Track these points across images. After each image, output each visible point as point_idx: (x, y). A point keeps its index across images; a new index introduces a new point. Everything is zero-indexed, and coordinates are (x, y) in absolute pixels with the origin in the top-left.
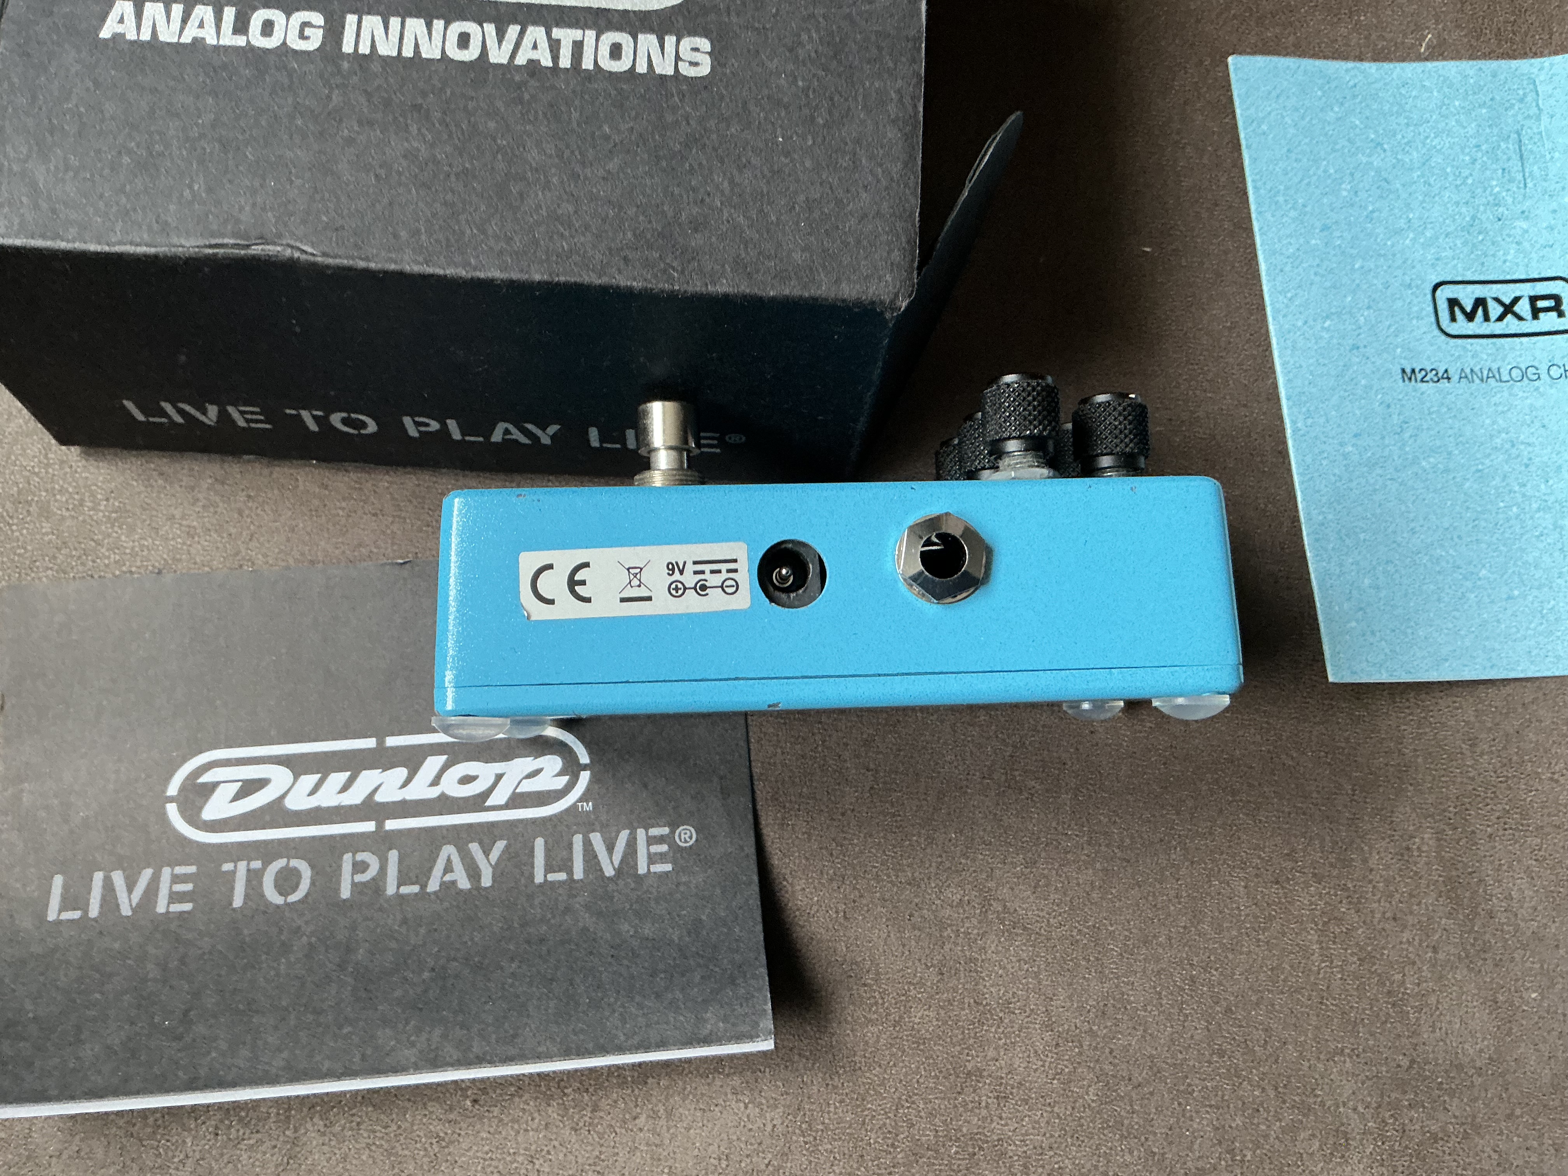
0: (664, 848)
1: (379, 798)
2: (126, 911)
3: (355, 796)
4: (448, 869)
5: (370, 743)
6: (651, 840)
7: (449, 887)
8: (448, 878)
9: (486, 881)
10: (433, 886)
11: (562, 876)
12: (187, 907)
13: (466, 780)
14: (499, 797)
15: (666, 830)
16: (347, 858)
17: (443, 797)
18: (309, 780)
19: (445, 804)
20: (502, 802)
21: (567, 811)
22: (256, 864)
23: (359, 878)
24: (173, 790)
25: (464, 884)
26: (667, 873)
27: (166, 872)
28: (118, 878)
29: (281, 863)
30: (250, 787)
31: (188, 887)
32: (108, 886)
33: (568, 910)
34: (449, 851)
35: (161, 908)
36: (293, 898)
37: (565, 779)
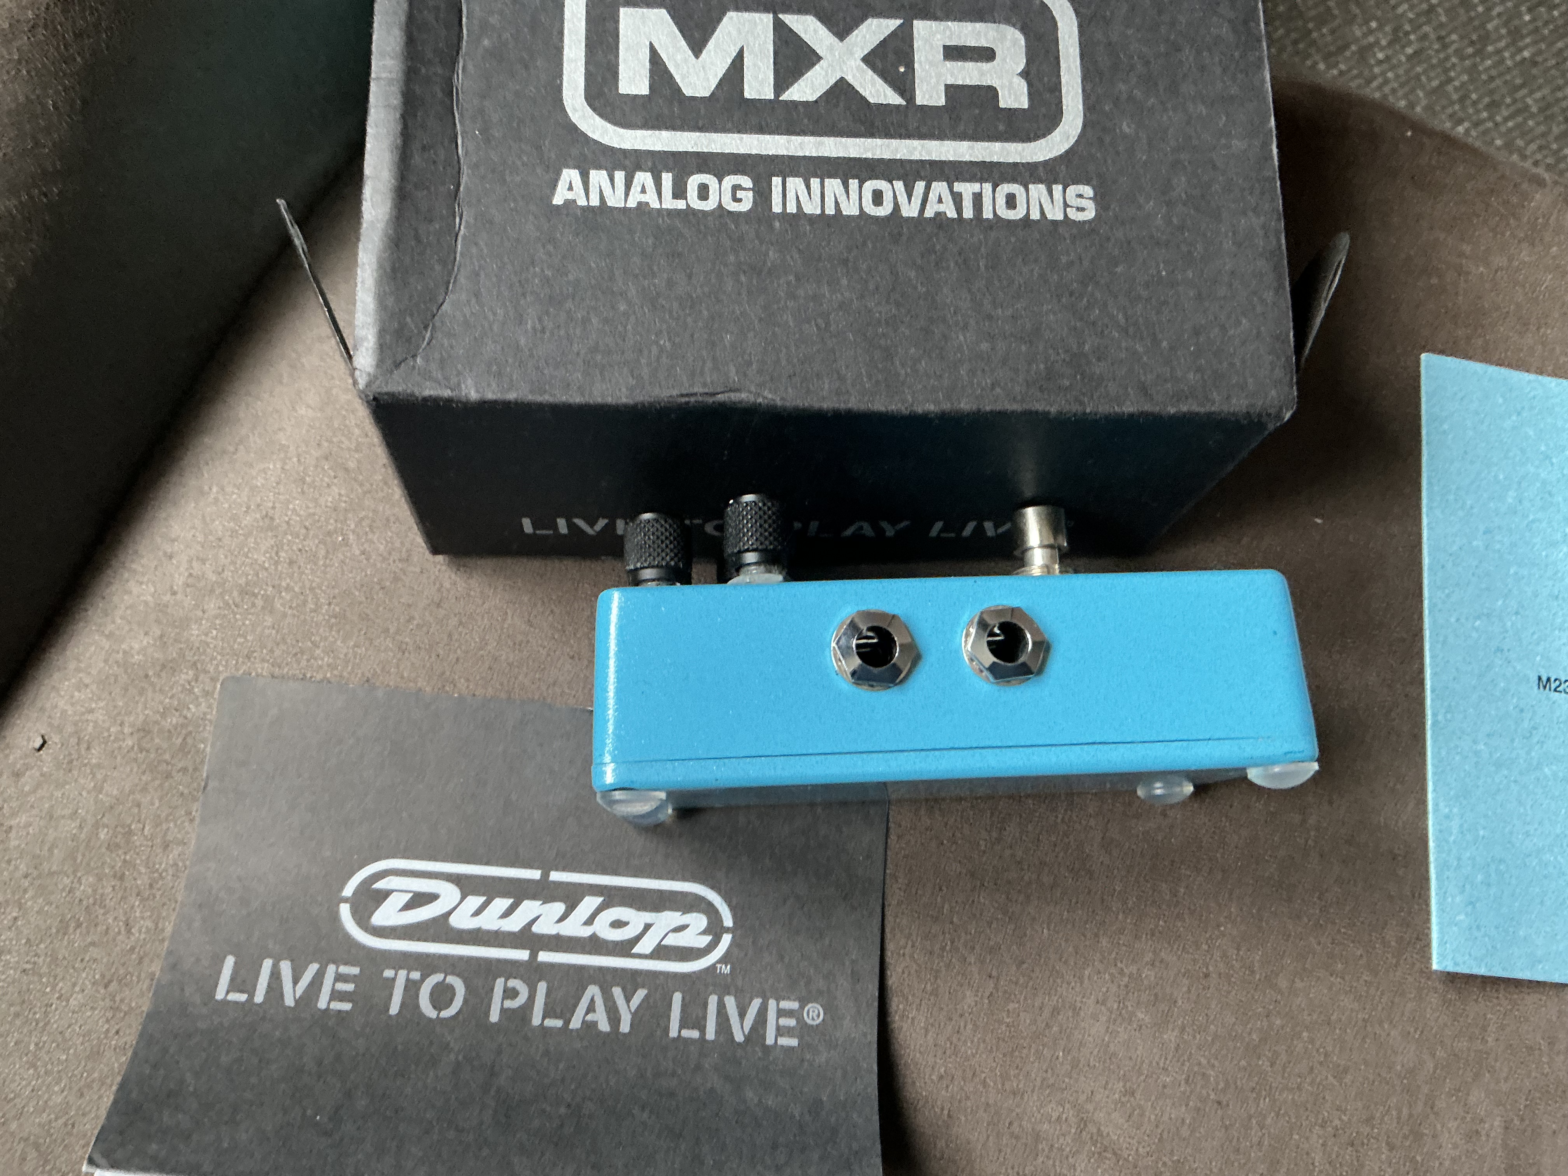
0: (792, 1022)
1: (535, 929)
2: (289, 1001)
3: (514, 924)
4: (591, 1009)
5: (535, 874)
6: (781, 1013)
7: (589, 1027)
8: (589, 1017)
9: (625, 1027)
10: (575, 1023)
11: (695, 1034)
12: (347, 1006)
13: (618, 924)
14: (646, 946)
15: (794, 1005)
16: (500, 983)
17: (594, 938)
18: (474, 901)
19: (595, 945)
20: (648, 951)
21: (707, 970)
22: (416, 975)
23: (508, 1004)
24: (349, 890)
25: (604, 1026)
26: (791, 1049)
27: (331, 969)
28: (286, 968)
29: (437, 978)
30: (420, 900)
31: (350, 987)
32: (275, 975)
33: (698, 1067)
34: (593, 990)
35: (322, 1004)
36: (446, 1014)
37: (708, 938)
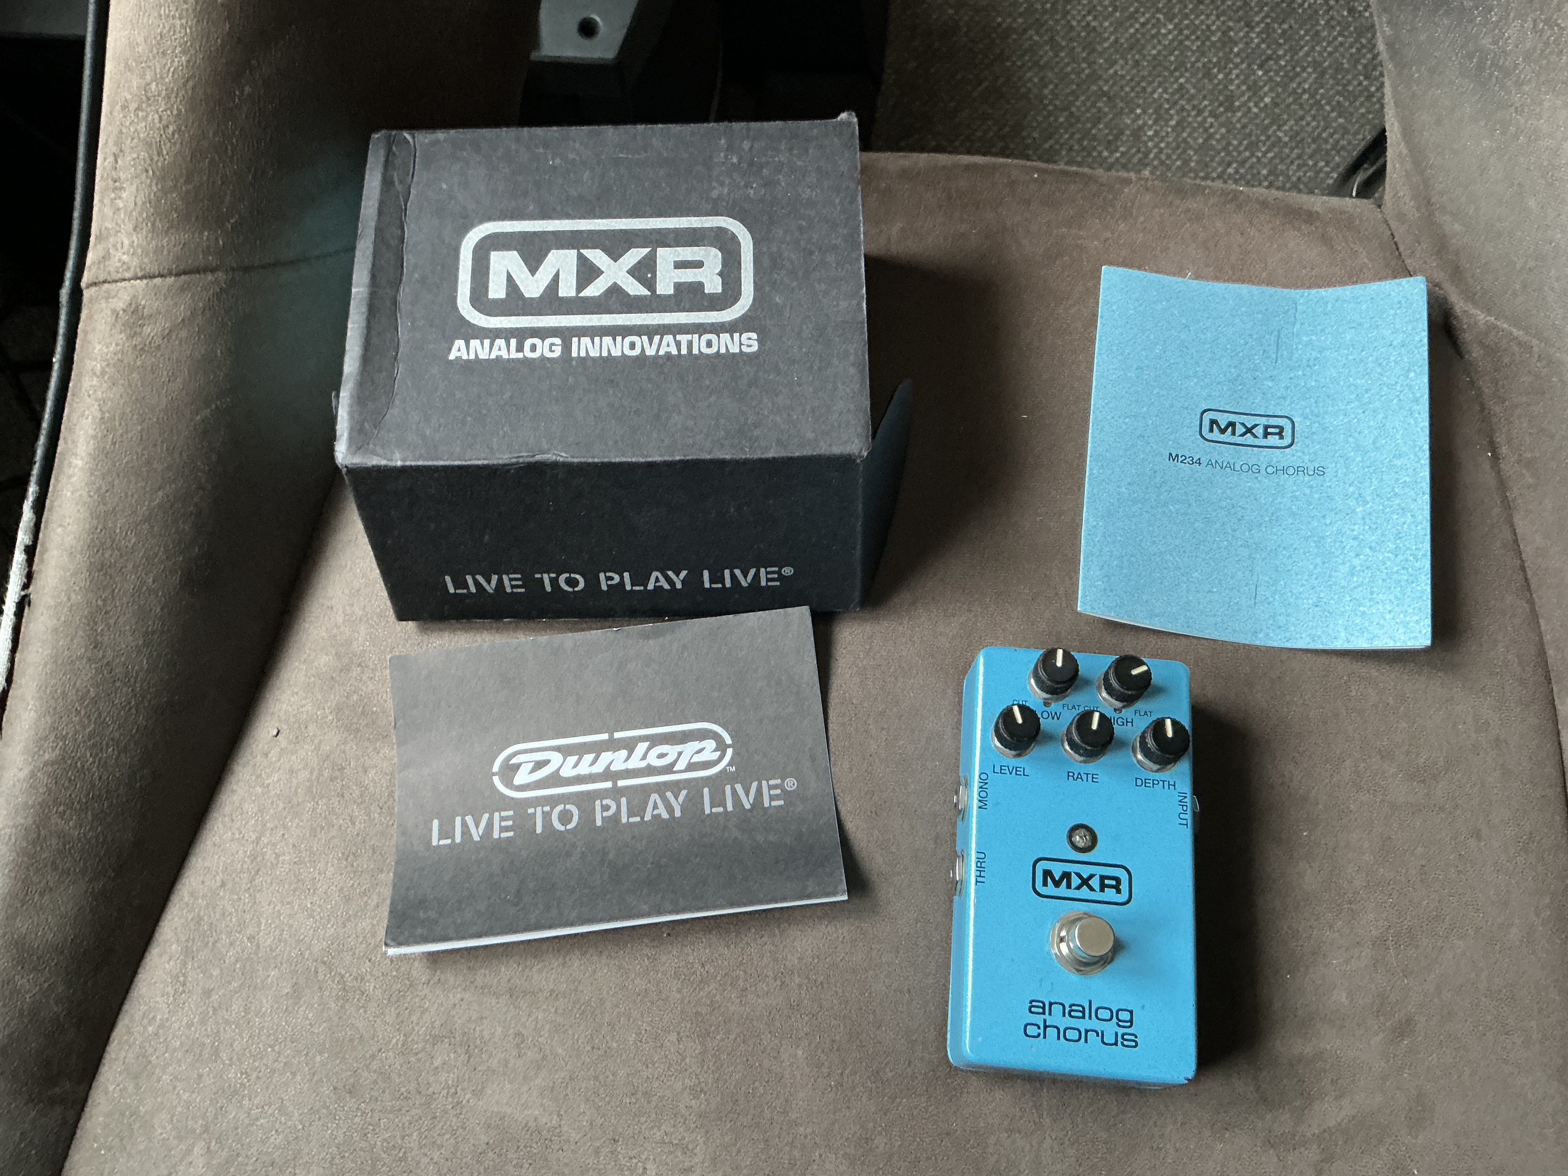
0: (778, 791)
1: (612, 768)
2: (476, 838)
3: (599, 768)
4: (655, 807)
5: (605, 736)
6: (771, 788)
7: (656, 817)
8: (655, 812)
9: (678, 814)
10: (647, 817)
11: (721, 809)
12: (511, 834)
13: (662, 756)
14: (681, 765)
15: (779, 781)
16: (598, 802)
17: (649, 767)
18: (573, 759)
19: (650, 770)
20: (683, 768)
21: (721, 772)
22: (547, 809)
23: (605, 814)
24: (495, 769)
25: (665, 815)
26: (780, 808)
27: (496, 815)
28: (469, 819)
29: (560, 808)
30: (540, 765)
31: (510, 823)
32: (464, 824)
33: (725, 828)
34: (654, 797)
35: (496, 835)
36: (569, 827)
37: (719, 753)
